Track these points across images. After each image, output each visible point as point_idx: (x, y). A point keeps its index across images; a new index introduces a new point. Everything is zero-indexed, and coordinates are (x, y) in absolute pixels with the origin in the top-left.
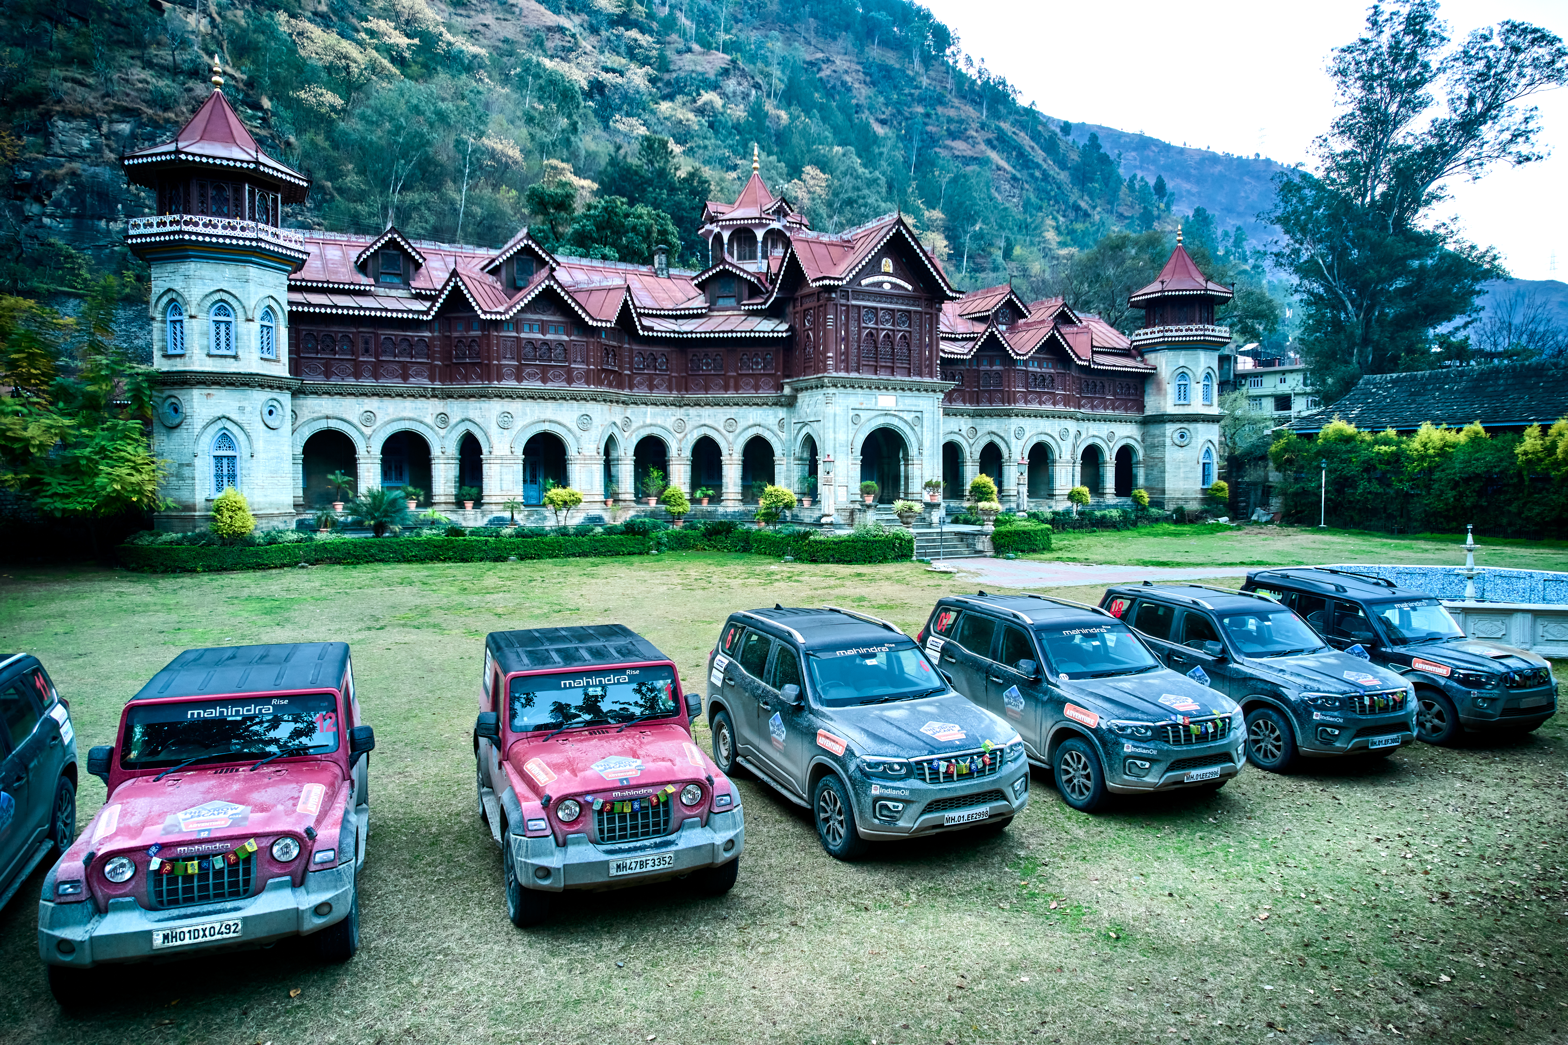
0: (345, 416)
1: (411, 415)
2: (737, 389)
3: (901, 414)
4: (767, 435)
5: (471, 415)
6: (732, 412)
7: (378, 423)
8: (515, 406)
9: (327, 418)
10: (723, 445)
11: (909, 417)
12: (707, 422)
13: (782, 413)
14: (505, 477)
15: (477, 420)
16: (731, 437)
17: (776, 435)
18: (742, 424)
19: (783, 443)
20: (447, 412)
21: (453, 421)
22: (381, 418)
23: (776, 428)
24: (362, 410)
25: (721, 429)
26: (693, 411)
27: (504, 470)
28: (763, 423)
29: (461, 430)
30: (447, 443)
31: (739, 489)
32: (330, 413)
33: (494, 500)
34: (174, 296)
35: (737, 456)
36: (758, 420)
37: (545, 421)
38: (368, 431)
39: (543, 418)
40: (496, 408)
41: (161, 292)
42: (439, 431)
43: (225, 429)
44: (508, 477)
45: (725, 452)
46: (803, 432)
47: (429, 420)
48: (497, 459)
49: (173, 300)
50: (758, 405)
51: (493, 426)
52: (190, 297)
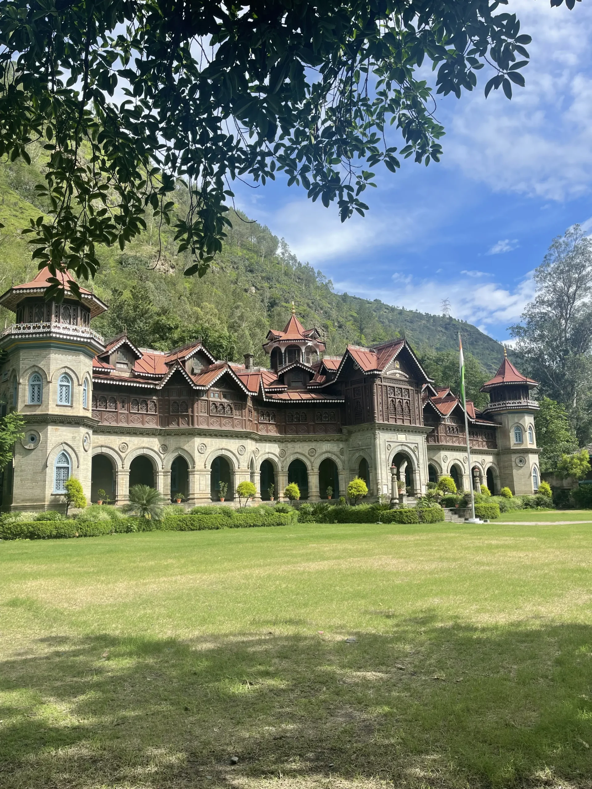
0: (111, 446)
1: (147, 446)
2: (314, 432)
3: (408, 445)
4: (334, 457)
5: (182, 445)
6: (313, 445)
7: (129, 450)
8: (207, 441)
9: (102, 446)
10: (308, 463)
11: (412, 446)
12: (299, 451)
13: (342, 445)
14: (201, 482)
15: (186, 449)
16: (312, 459)
17: (339, 458)
18: (319, 451)
19: (342, 462)
20: (167, 443)
21: (170, 449)
22: (131, 447)
23: (338, 454)
24: (121, 442)
25: (307, 454)
26: (290, 445)
27: (201, 478)
28: (331, 450)
29: (176, 455)
30: (165, 463)
31: (318, 490)
32: (103, 444)
33: (196, 496)
34: (37, 370)
35: (316, 470)
36: (328, 449)
37: (222, 449)
38: (123, 455)
39: (221, 447)
40: (198, 441)
41: (28, 367)
42: (162, 455)
43: (64, 450)
44: (203, 482)
45: (309, 468)
46: (357, 455)
47: (156, 449)
48: (198, 471)
49: (36, 372)
50: (328, 440)
51: (196, 452)
52: (49, 369)
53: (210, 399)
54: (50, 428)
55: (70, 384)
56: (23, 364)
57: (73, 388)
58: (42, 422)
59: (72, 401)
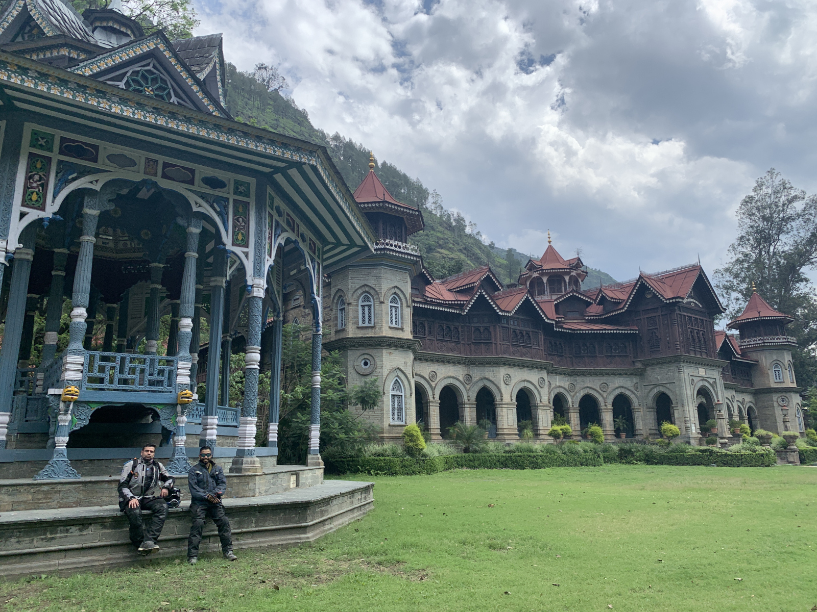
0: (422, 374)
1: (453, 375)
3: (708, 379)
4: (628, 393)
5: (487, 375)
6: (604, 379)
7: (438, 380)
8: (512, 371)
9: (418, 375)
10: (600, 399)
11: (711, 381)
12: (589, 385)
13: (635, 380)
14: (509, 416)
15: (491, 378)
16: (605, 395)
17: (634, 394)
18: (612, 386)
19: (638, 398)
20: (471, 373)
21: (474, 380)
22: (440, 376)
23: (632, 389)
24: (430, 370)
25: (598, 389)
26: (579, 379)
27: (508, 412)
28: (624, 385)
29: (480, 385)
30: (470, 394)
32: (420, 372)
33: (506, 432)
34: (367, 289)
35: (610, 407)
36: (621, 384)
37: (524, 381)
38: (433, 384)
39: (524, 379)
40: (502, 371)
41: (358, 287)
42: (467, 386)
43: (398, 376)
44: (510, 416)
45: (602, 404)
46: (656, 390)
47: (461, 378)
48: (505, 404)
49: (366, 292)
50: (620, 374)
51: (502, 383)
52: (381, 289)
53: (510, 326)
54: (385, 352)
55: (399, 306)
56: (352, 283)
57: (402, 310)
58: (377, 345)
59: (402, 323)
